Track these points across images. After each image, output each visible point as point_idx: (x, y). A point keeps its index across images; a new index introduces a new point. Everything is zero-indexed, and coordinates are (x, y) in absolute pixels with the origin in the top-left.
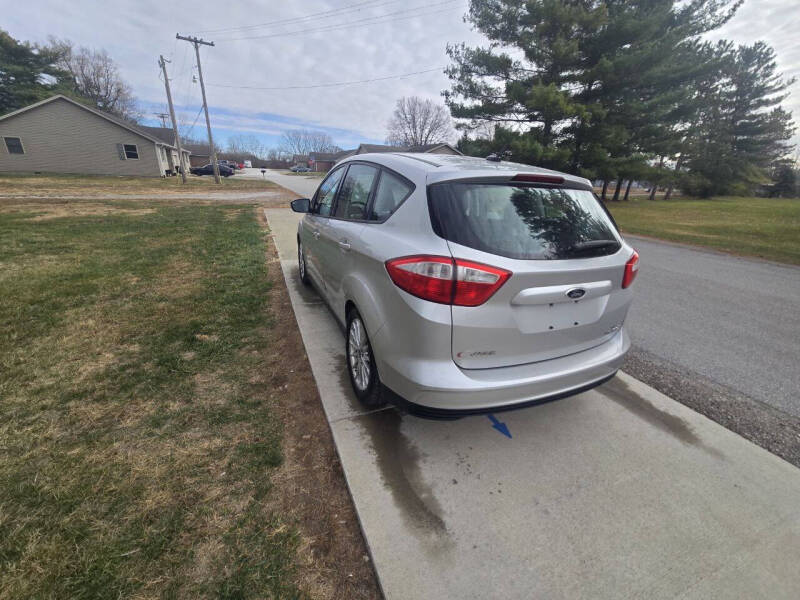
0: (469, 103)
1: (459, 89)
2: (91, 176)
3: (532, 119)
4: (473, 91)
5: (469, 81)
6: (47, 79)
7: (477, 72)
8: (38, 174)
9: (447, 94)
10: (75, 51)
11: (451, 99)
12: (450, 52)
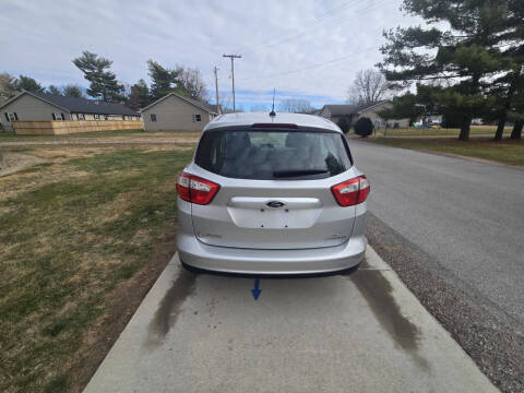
0: (399, 69)
1: (389, 61)
2: (179, 131)
3: (462, 74)
4: (403, 60)
5: (399, 53)
6: (173, 85)
7: (408, 46)
8: (161, 131)
9: (380, 65)
10: (186, 70)
11: (385, 68)
12: (385, 35)
